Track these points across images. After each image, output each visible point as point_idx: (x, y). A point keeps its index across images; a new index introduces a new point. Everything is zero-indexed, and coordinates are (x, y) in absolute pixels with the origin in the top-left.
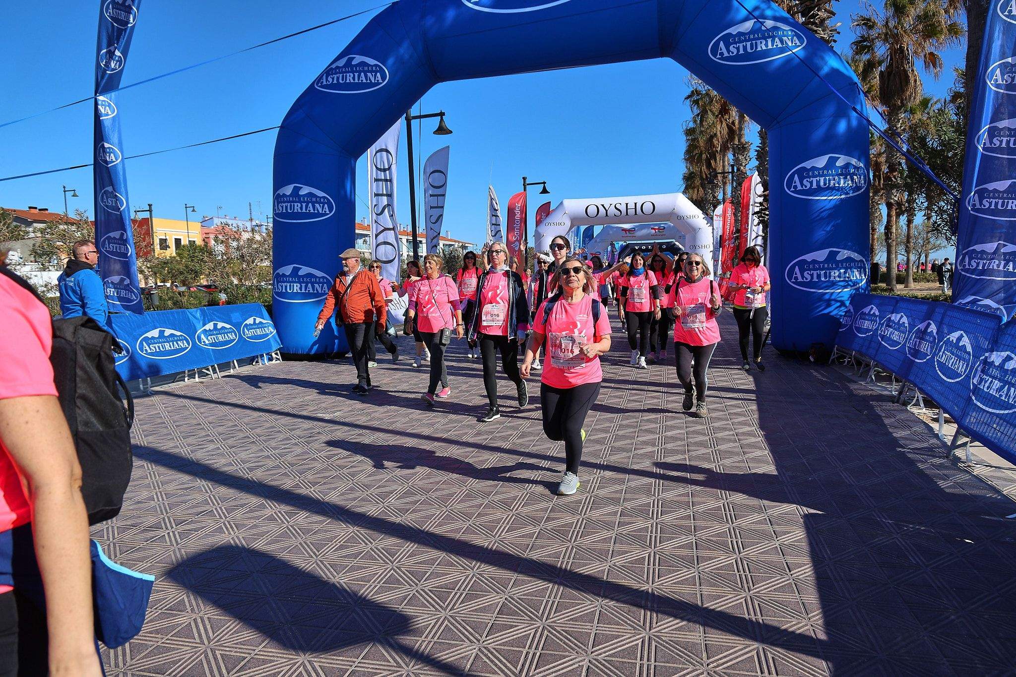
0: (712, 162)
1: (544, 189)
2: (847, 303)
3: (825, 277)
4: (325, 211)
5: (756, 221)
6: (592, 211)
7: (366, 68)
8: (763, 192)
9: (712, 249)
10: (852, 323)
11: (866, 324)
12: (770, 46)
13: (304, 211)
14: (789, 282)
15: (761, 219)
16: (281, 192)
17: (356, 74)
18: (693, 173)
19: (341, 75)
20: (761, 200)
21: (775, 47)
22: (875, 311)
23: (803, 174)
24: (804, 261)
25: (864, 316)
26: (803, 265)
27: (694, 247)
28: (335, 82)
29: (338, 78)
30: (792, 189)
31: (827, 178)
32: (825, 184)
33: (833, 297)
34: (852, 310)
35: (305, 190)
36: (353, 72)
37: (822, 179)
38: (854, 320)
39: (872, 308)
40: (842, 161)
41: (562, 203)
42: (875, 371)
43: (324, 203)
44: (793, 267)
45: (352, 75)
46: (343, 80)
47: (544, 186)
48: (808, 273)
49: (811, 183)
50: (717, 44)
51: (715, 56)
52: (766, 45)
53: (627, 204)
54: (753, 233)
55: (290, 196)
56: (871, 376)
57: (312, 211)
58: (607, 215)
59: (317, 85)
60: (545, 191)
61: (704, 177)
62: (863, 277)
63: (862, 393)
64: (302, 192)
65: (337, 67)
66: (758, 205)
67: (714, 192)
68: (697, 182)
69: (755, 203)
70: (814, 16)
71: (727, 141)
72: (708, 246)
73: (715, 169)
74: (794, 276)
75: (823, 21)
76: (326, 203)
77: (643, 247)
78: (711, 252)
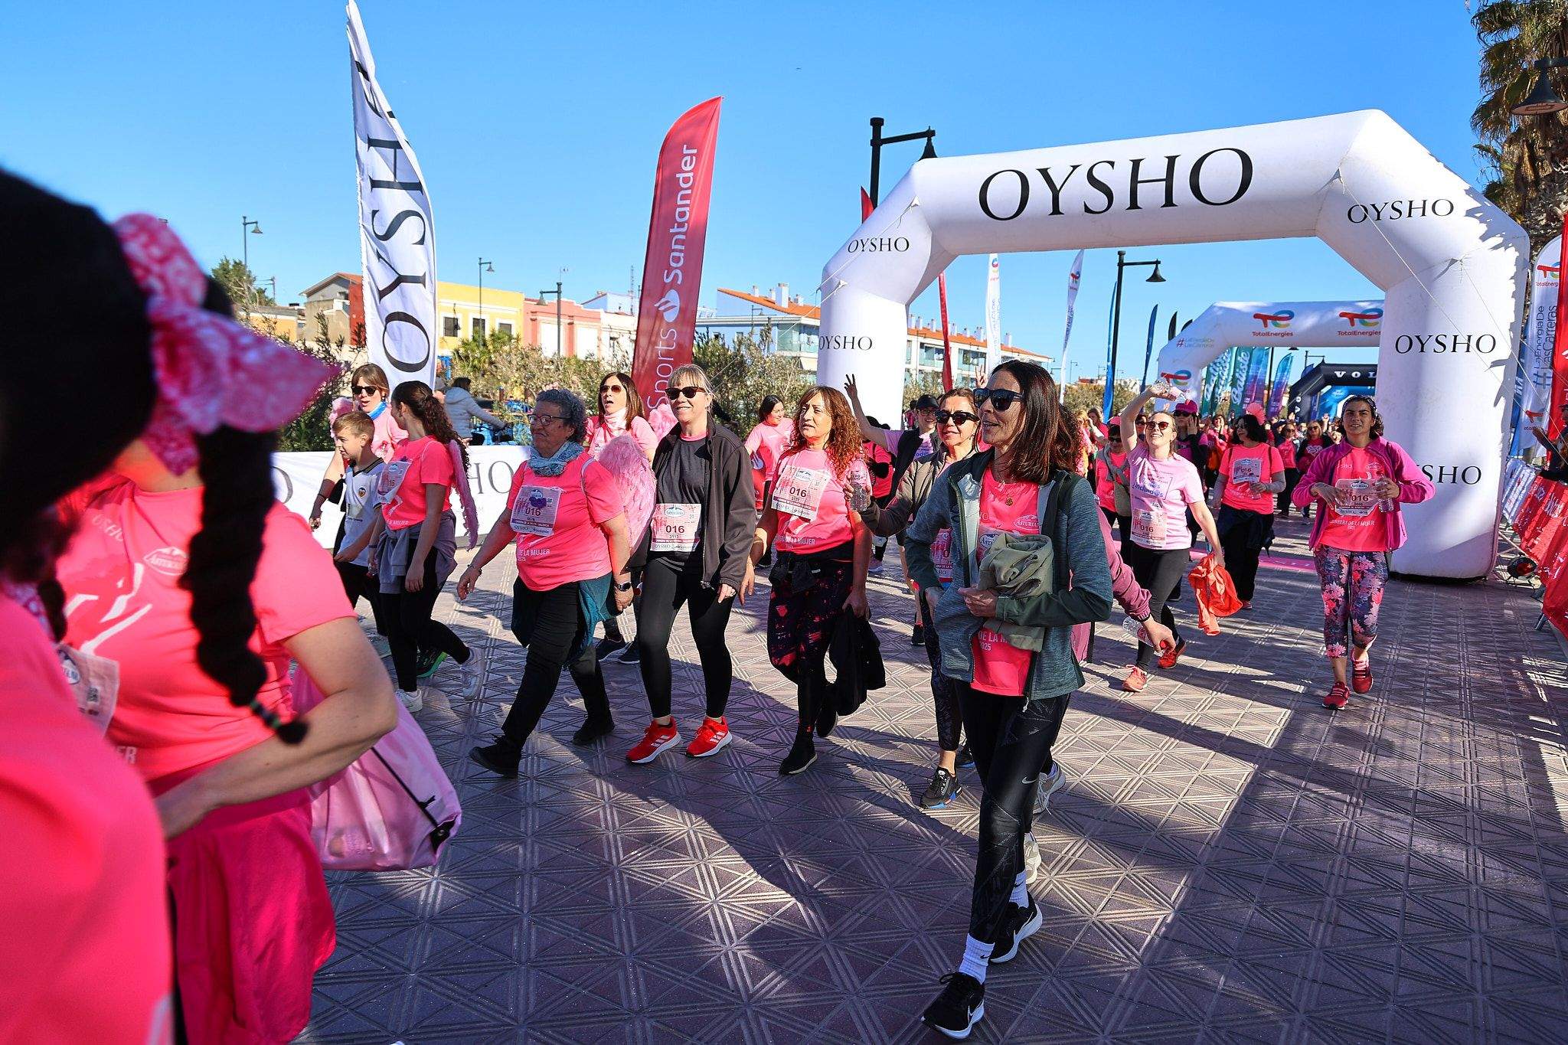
6: (1005, 194)
9: (1504, 352)
53: (1136, 163)
58: (1056, 210)
72: (1486, 344)
77: (1353, 375)
78: (1496, 364)
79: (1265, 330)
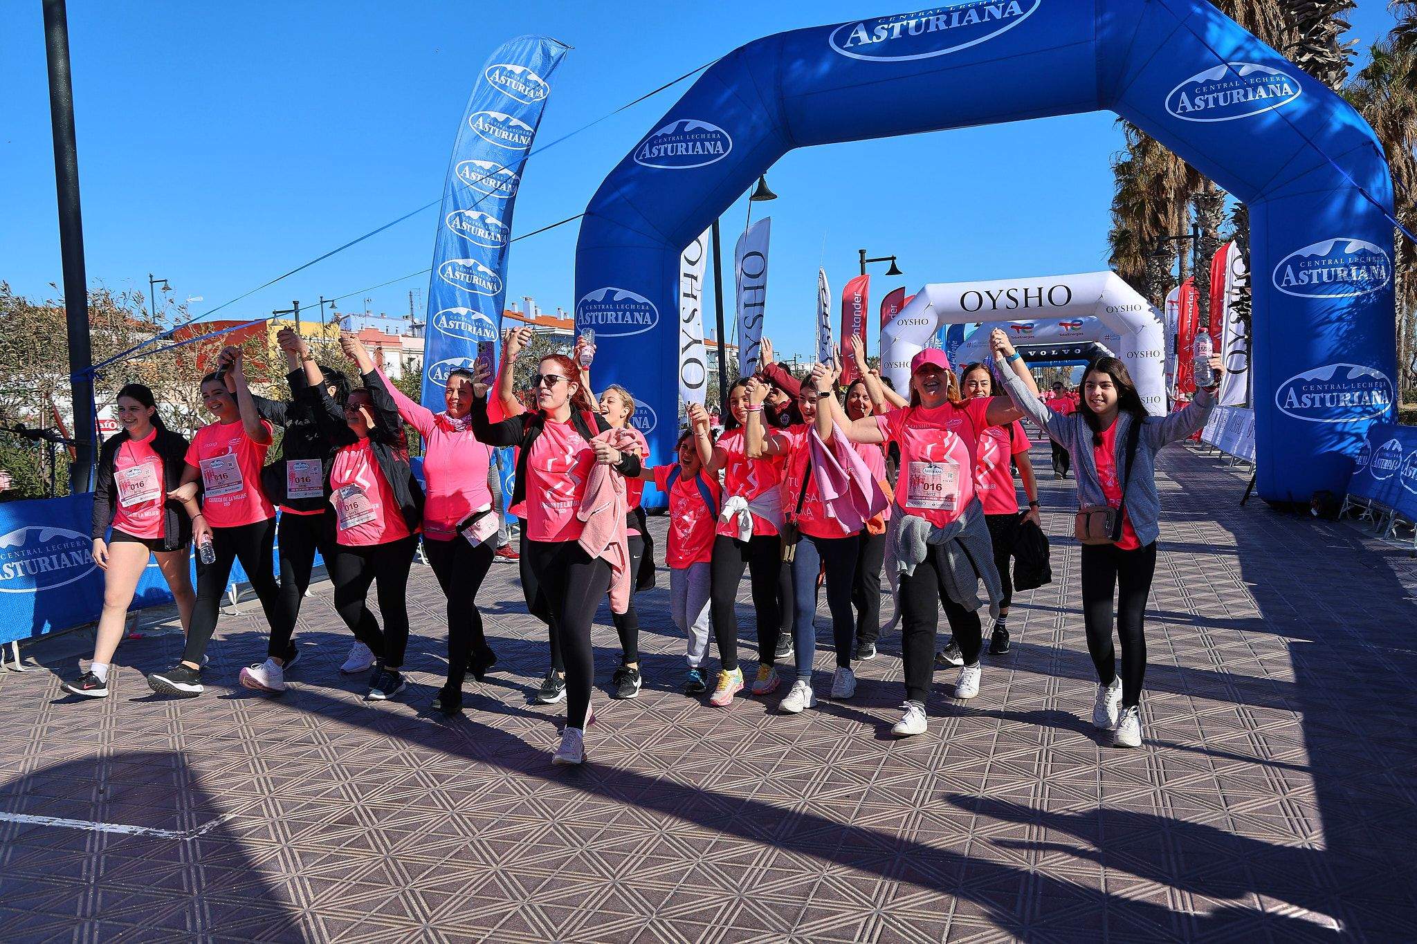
0: (1161, 217)
1: (893, 266)
2: (1365, 436)
3: (1332, 402)
4: (647, 322)
5: (1235, 316)
6: (971, 301)
7: (703, 136)
8: (1246, 272)
9: (1163, 357)
10: (1369, 463)
11: (1387, 464)
12: (1251, 98)
13: (620, 321)
14: (1281, 409)
15: (1242, 313)
16: (589, 297)
17: (690, 144)
18: (1126, 232)
19: (670, 146)
20: (1242, 283)
21: (1257, 98)
22: (1398, 446)
23: (1299, 264)
24: (1302, 381)
25: (1383, 454)
26: (1300, 387)
27: (1134, 354)
28: (662, 154)
29: (666, 150)
30: (1284, 285)
31: (1333, 269)
32: (1330, 276)
33: (1346, 430)
34: (1369, 447)
35: (621, 294)
36: (686, 141)
37: (1325, 271)
38: (1372, 460)
39: (1394, 442)
40: (1354, 246)
41: (923, 290)
42: (1396, 523)
43: (645, 312)
44: (1286, 389)
45: (684, 145)
46: (672, 152)
47: (893, 263)
48: (1307, 397)
49: (1310, 277)
50: (1178, 94)
51: (1175, 110)
52: (1246, 96)
53: (1026, 290)
54: (1229, 332)
55: (601, 303)
56: (1390, 530)
57: (630, 322)
58: (994, 307)
59: (637, 159)
60: (894, 271)
61: (1147, 239)
62: (1387, 402)
63: (1376, 548)
64: (616, 298)
65: (664, 135)
66: (1237, 291)
67: (1163, 265)
68: (1135, 248)
69: (1233, 287)
70: (1319, 31)
71: (1186, 187)
72: (1157, 354)
73: (1166, 228)
74: (1288, 400)
75: (1331, 37)
76: (647, 311)
77: (1041, 353)
78: (1161, 362)
79: (1018, 335)
